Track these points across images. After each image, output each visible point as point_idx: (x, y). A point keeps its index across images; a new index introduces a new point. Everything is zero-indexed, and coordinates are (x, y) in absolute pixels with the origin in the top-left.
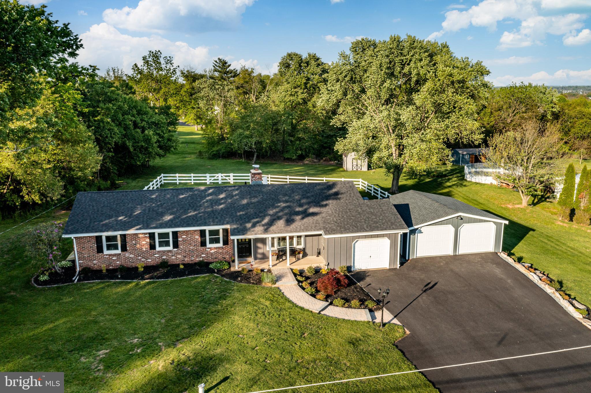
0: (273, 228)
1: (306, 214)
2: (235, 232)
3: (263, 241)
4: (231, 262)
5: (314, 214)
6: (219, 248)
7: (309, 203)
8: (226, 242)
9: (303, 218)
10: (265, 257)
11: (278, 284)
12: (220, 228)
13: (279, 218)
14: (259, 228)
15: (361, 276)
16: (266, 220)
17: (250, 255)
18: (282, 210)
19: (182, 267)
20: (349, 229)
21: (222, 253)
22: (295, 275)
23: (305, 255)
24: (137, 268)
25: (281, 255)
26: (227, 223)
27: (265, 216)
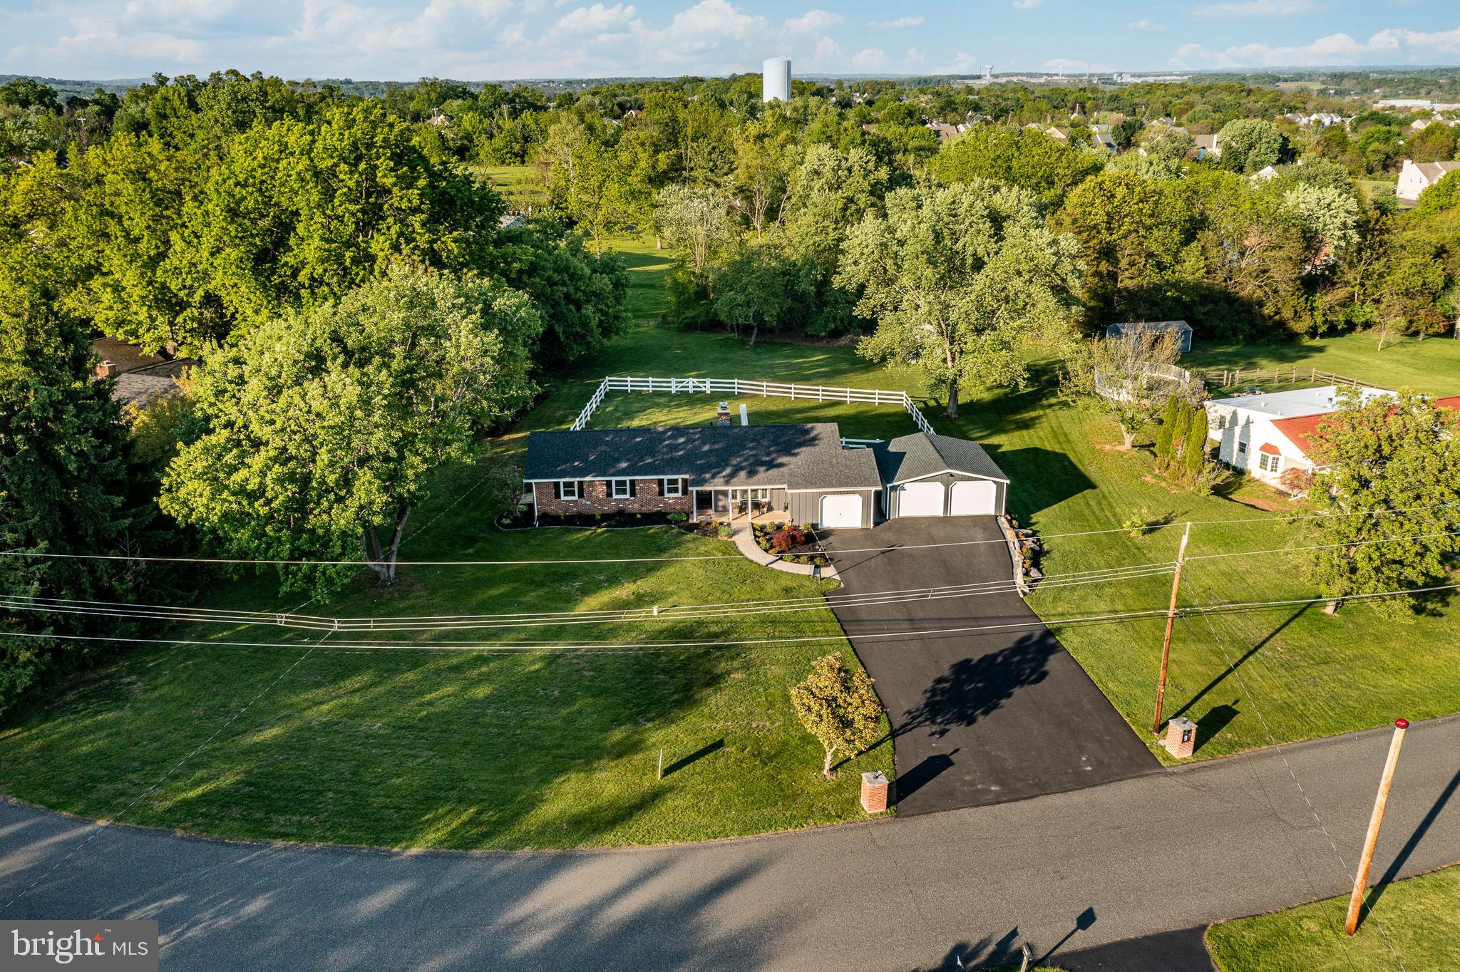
0: (735, 480)
1: (771, 465)
2: (695, 483)
3: (725, 493)
4: (689, 514)
5: (781, 465)
6: (678, 498)
7: (777, 452)
8: (685, 492)
9: (768, 470)
10: (725, 510)
11: (734, 538)
12: (680, 477)
13: (742, 469)
14: (719, 480)
15: (825, 534)
16: (728, 471)
17: (710, 507)
18: (746, 460)
19: (639, 516)
20: (815, 484)
21: (680, 504)
22: (754, 530)
23: (770, 509)
24: (594, 515)
25: (742, 509)
26: (686, 473)
27: (727, 465)
